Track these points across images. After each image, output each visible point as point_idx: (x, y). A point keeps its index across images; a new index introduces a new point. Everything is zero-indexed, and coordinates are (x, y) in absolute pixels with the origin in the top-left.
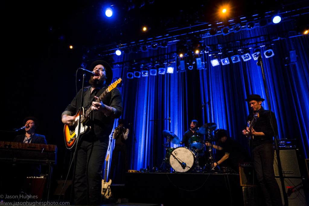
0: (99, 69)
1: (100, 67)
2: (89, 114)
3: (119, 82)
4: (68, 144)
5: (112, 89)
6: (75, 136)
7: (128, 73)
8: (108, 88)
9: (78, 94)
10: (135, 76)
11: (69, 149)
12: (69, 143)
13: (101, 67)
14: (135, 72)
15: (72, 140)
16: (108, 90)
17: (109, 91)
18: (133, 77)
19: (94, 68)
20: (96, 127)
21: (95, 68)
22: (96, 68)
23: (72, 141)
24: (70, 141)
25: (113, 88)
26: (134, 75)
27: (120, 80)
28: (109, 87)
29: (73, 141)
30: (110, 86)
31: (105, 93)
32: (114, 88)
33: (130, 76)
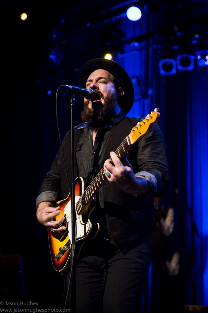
0: (97, 81)
1: (97, 77)
2: (93, 194)
3: (153, 120)
4: (56, 259)
5: (139, 136)
6: (68, 244)
7: (162, 62)
8: (129, 133)
9: (63, 143)
10: (180, 68)
11: (59, 271)
12: (58, 258)
13: (100, 76)
14: (179, 57)
15: (62, 252)
16: (129, 140)
17: (132, 143)
18: (174, 71)
19: (86, 81)
20: (110, 219)
21: (88, 83)
22: (90, 81)
23: (63, 254)
24: (59, 254)
25: (140, 133)
26: (177, 65)
27: (155, 114)
28: (132, 132)
29: (65, 254)
30: (134, 129)
31: (124, 147)
32: (142, 134)
33: (167, 67)
